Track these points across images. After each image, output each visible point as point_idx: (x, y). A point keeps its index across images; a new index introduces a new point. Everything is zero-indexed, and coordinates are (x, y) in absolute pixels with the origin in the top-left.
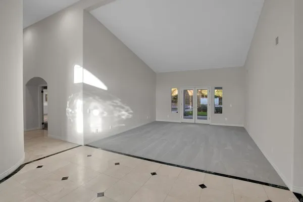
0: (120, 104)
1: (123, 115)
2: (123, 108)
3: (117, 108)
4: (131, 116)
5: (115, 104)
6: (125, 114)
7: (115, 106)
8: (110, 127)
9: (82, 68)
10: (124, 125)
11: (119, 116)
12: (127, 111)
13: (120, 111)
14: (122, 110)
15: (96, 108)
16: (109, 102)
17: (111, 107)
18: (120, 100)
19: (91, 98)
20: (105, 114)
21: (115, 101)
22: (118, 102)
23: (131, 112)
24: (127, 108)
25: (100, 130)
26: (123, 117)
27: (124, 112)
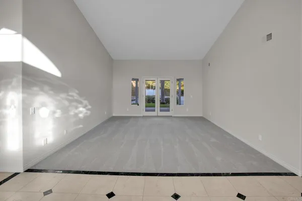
0: (76, 97)
1: (81, 112)
2: (81, 103)
3: (74, 104)
4: (89, 112)
5: (70, 98)
6: (82, 111)
7: (70, 101)
8: (65, 132)
9: (20, 36)
10: (81, 126)
11: (76, 115)
12: (85, 107)
13: (77, 108)
14: (79, 105)
15: (44, 105)
16: (63, 95)
17: (67, 103)
18: (77, 91)
19: (35, 89)
20: (58, 114)
21: (70, 94)
22: (74, 94)
23: (90, 107)
24: (85, 102)
25: (51, 139)
26: (81, 115)
27: (81, 109)
